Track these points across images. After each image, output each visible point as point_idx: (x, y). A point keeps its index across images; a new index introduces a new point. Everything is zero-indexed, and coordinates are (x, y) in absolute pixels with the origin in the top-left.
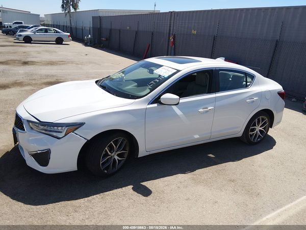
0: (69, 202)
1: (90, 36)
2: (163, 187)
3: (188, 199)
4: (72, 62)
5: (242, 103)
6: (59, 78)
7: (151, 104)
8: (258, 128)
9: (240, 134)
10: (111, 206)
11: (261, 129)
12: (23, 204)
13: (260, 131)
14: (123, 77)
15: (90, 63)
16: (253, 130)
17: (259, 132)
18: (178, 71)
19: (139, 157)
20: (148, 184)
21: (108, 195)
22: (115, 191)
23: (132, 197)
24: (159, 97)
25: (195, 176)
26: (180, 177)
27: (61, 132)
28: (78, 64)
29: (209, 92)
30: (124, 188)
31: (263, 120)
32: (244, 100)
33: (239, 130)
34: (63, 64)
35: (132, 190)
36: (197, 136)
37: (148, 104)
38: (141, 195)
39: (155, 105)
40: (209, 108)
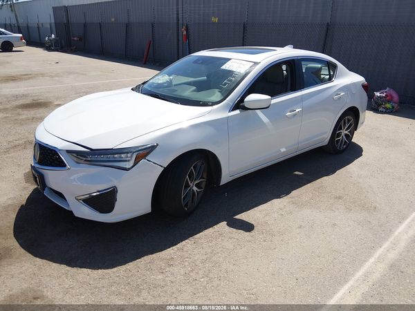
0: (154, 255)
1: (53, 36)
2: (263, 218)
3: (300, 227)
4: (43, 75)
5: (329, 101)
6: (36, 98)
7: (232, 110)
8: (344, 132)
9: (326, 142)
10: (213, 250)
11: (346, 132)
12: (89, 271)
13: (346, 135)
14: (171, 80)
15: (70, 73)
16: (339, 135)
17: (344, 137)
18: (256, 63)
19: (221, 184)
20: (243, 216)
21: (200, 238)
22: (206, 232)
23: (232, 236)
24: (242, 100)
25: (293, 199)
26: (276, 203)
27: (129, 161)
28: (52, 77)
29: (294, 89)
30: (215, 227)
31: (349, 121)
32: (331, 97)
33: (325, 136)
34: (29, 78)
35: (227, 227)
36: (283, 150)
37: (229, 112)
38: (242, 231)
39: (237, 112)
40: (297, 111)
